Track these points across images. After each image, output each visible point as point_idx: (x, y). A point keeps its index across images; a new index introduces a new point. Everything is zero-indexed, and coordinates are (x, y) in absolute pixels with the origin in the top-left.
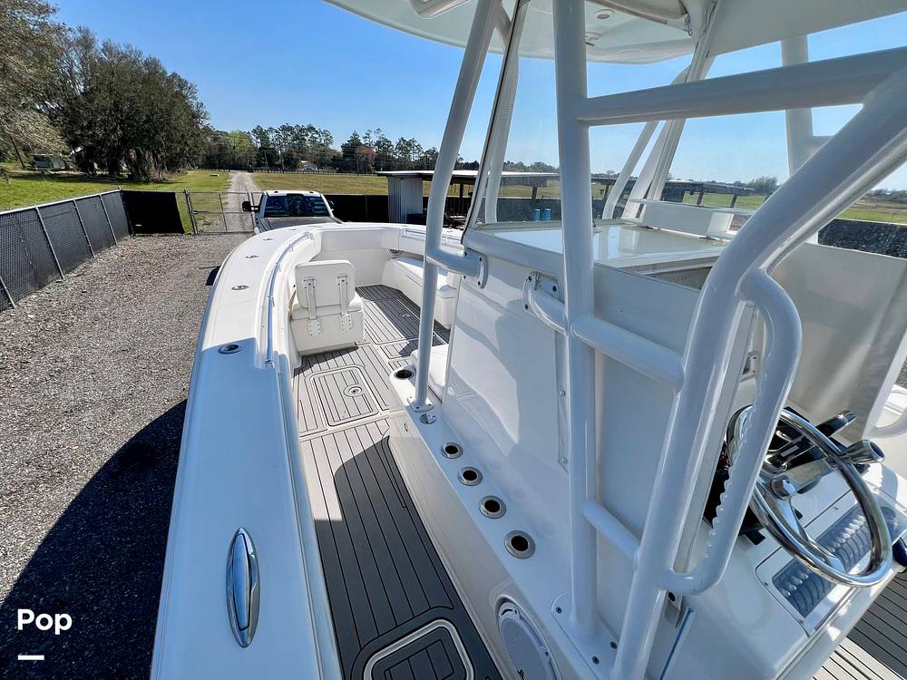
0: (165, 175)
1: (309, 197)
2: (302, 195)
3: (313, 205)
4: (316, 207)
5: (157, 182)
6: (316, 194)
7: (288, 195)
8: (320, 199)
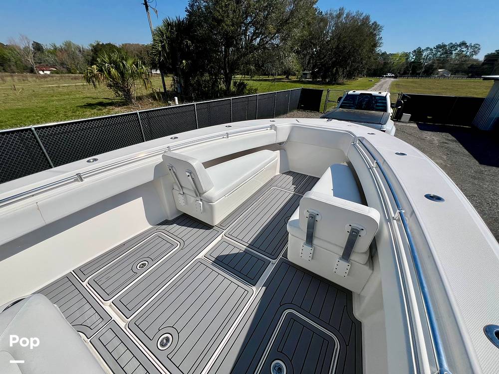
0: (345, 80)
1: (375, 96)
2: (371, 94)
3: (376, 102)
4: (378, 104)
6: (383, 94)
7: (361, 94)
8: (385, 98)
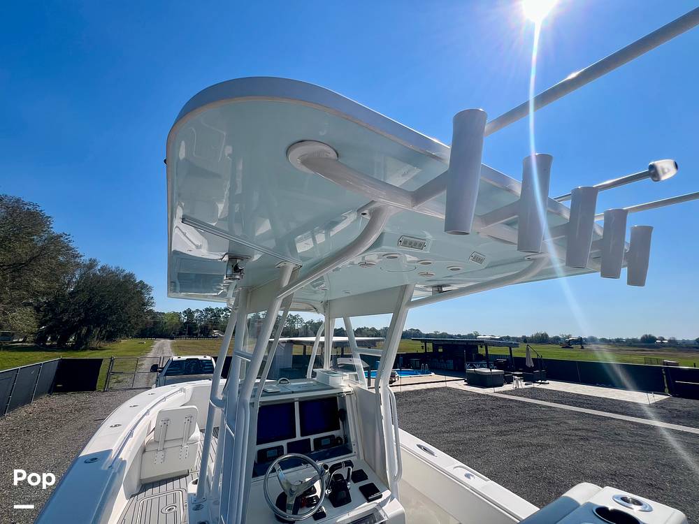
0: (102, 344)
2: (197, 359)
4: (205, 367)
5: (93, 349)
6: (208, 358)
7: (187, 359)
8: (210, 362)
